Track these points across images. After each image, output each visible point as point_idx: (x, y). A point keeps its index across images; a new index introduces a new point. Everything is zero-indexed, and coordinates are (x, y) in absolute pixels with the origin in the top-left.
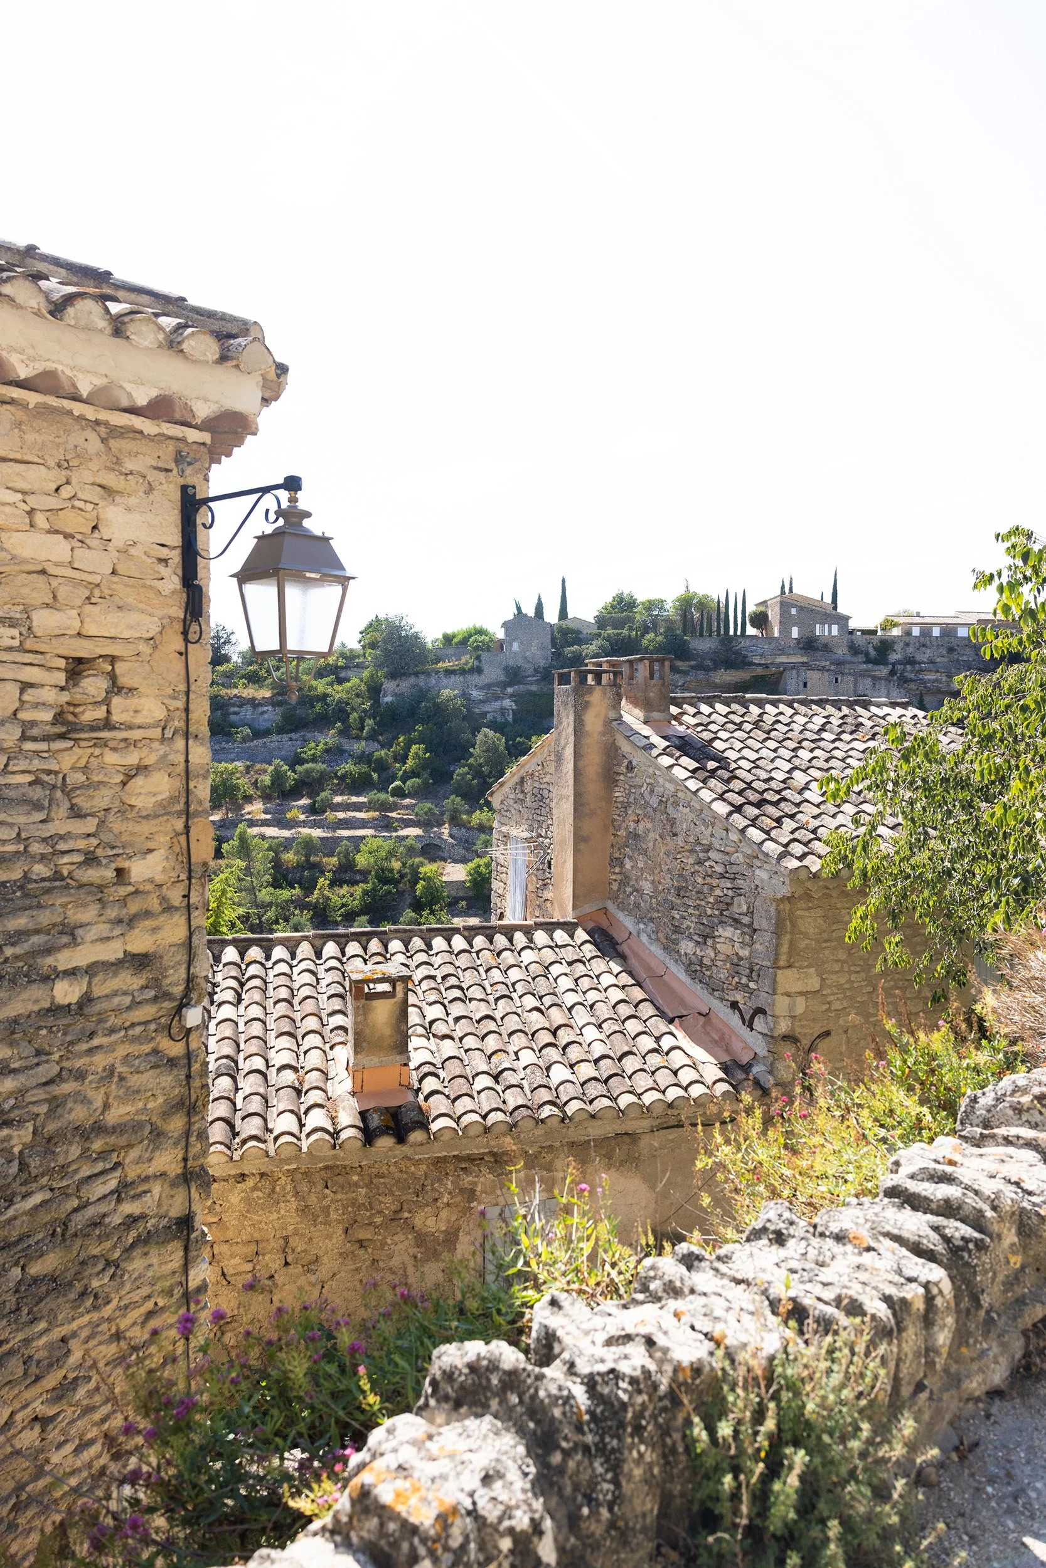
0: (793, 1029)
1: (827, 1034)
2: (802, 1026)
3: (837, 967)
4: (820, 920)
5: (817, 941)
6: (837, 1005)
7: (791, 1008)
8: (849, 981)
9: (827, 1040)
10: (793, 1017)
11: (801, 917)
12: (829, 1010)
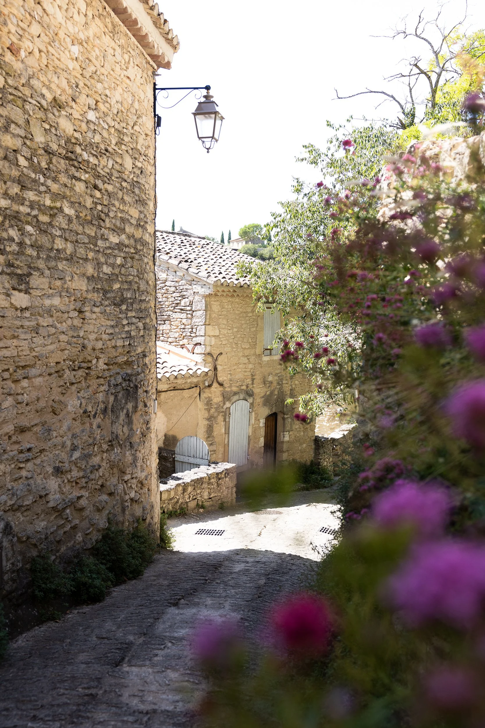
0: (211, 351)
1: (221, 354)
2: (214, 350)
3: (224, 326)
4: (218, 306)
5: (218, 315)
6: (224, 343)
7: (210, 342)
8: (227, 333)
9: (222, 356)
10: (211, 346)
11: (213, 304)
12: (221, 344)
